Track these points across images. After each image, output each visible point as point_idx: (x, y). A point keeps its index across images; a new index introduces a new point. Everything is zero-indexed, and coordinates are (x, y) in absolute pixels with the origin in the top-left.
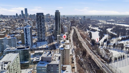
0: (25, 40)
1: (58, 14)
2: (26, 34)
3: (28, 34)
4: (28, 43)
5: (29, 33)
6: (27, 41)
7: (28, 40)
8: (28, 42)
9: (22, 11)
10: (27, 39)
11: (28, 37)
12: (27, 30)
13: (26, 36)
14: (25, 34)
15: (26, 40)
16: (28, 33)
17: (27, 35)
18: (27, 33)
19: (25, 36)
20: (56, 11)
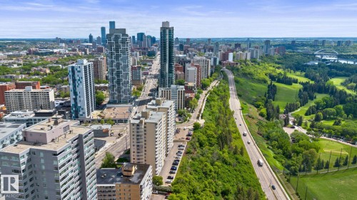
0: (72, 96)
1: (167, 31)
2: (74, 80)
3: (79, 82)
4: (79, 105)
5: (81, 80)
6: (75, 99)
7: (78, 97)
8: (78, 101)
9: (103, 29)
10: (75, 94)
11: (78, 90)
12: (76, 72)
13: (74, 87)
14: (71, 82)
15: (74, 97)
16: (79, 80)
17: (77, 84)
18: (77, 78)
19: (71, 87)
20: (163, 23)
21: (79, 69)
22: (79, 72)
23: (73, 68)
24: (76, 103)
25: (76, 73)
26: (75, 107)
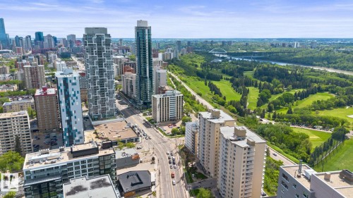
0: (65, 117)
2: (67, 96)
3: (74, 98)
4: (74, 128)
5: (77, 95)
6: (69, 122)
7: (73, 117)
8: (73, 123)
10: (69, 114)
11: (72, 109)
12: (70, 84)
13: (68, 105)
14: (62, 98)
15: (67, 118)
16: (74, 95)
17: (71, 101)
18: (72, 93)
19: (63, 105)
21: (74, 81)
22: (74, 84)
23: (65, 80)
24: (70, 126)
25: (70, 86)
26: (69, 132)
